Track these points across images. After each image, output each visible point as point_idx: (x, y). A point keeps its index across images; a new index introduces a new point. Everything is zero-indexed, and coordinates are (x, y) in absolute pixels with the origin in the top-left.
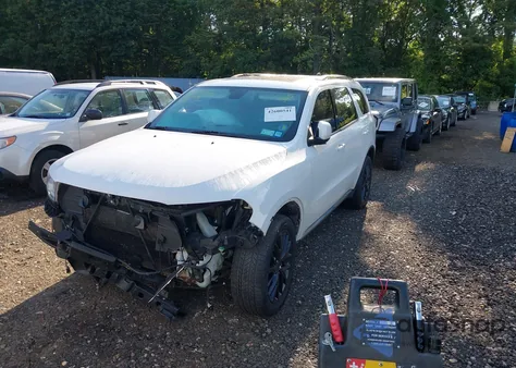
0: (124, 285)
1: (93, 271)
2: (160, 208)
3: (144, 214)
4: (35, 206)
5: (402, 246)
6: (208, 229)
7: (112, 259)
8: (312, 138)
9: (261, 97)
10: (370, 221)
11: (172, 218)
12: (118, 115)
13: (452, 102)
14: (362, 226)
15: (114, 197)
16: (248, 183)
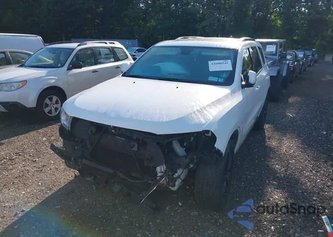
0: (117, 188)
1: (95, 179)
2: (150, 136)
3: (137, 140)
4: (41, 128)
5: (296, 157)
6: (180, 150)
7: (111, 171)
8: (244, 83)
9: (203, 53)
10: (269, 138)
11: (158, 143)
12: (92, 65)
13: (304, 55)
14: (265, 142)
15: (115, 128)
16: (211, 118)
